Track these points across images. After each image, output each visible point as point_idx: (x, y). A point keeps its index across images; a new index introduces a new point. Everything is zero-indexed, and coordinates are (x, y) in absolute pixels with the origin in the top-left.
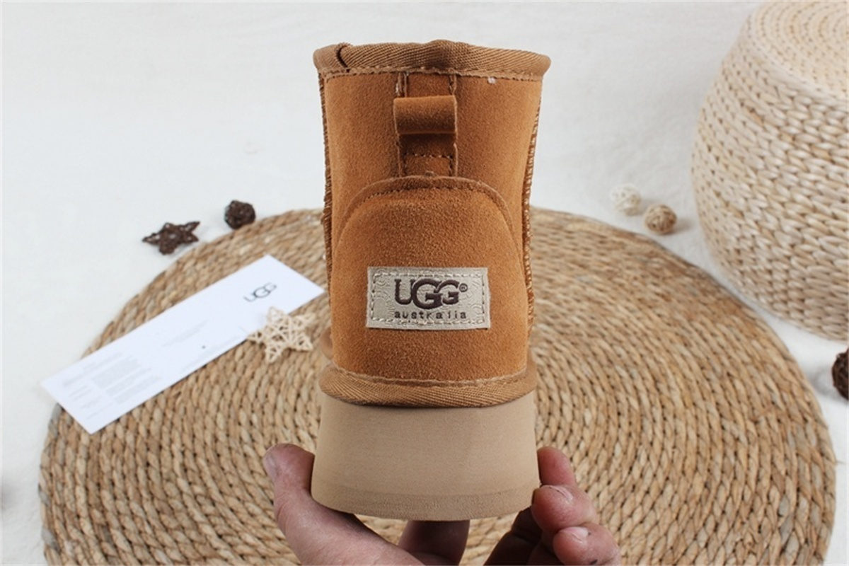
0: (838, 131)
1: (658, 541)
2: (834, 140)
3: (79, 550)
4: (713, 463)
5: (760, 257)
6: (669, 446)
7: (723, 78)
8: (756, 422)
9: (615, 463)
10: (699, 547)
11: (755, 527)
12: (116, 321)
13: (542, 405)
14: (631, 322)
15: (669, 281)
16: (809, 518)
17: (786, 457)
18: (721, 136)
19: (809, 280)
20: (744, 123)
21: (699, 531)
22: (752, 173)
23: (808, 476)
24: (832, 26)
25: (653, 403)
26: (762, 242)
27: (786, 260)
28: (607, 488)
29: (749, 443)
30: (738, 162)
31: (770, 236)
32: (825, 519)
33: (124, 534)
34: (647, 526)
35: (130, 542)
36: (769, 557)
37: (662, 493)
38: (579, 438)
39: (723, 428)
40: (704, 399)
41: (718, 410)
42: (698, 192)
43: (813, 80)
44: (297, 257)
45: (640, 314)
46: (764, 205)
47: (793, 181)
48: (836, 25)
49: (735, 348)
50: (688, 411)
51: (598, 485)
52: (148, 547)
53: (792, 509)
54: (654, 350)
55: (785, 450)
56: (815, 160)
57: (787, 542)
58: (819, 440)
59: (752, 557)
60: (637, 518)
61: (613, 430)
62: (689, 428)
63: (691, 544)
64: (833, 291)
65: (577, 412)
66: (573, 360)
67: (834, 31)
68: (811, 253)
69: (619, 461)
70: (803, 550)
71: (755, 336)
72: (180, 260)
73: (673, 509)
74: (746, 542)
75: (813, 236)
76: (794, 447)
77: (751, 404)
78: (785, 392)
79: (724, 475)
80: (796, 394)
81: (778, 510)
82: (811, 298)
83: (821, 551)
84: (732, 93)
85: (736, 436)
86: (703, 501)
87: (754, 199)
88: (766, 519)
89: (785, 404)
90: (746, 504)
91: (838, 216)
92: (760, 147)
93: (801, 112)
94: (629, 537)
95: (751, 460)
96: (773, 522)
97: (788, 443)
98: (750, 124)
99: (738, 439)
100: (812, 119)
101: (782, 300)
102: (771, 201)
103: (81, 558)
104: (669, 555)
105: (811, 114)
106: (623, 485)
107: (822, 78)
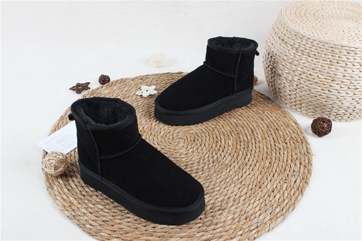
0: (311, 46)
1: (254, 180)
2: (310, 49)
3: (59, 188)
5: (287, 90)
6: (257, 151)
7: (273, 30)
8: (286, 143)
9: (240, 157)
10: (268, 181)
11: (287, 175)
12: (63, 116)
13: (214, 140)
14: (243, 113)
15: (256, 100)
16: (304, 172)
17: (296, 154)
18: (272, 49)
19: (302, 97)
20: (280, 44)
21: (268, 177)
22: (283, 61)
23: (303, 160)
24: (309, 12)
25: (252, 138)
26: (287, 84)
27: (295, 90)
28: (237, 164)
29: (284, 150)
30: (278, 57)
31: (290, 83)
32: (309, 172)
33: (74, 183)
34: (251, 176)
35: (76, 185)
36: (291, 183)
37: (255, 166)
38: (227, 149)
39: (275, 145)
40: (269, 137)
41: (273, 140)
42: (265, 69)
43: (302, 29)
44: (125, 94)
45: (246, 111)
46: (287, 72)
47: (297, 63)
49: (279, 121)
50: (263, 140)
51: (234, 164)
52: (83, 187)
53: (298, 169)
54: (251, 122)
55: (296, 151)
56: (304, 56)
57: (297, 179)
59: (285, 184)
60: (247, 173)
61: (238, 147)
62: (264, 146)
63: (265, 181)
64: (311, 100)
65: (226, 141)
66: (224, 125)
67: (310, 14)
68: (303, 87)
69: (241, 156)
70: (302, 181)
71: (286, 117)
72: (84, 95)
73: (259, 170)
74: (283, 179)
75: (304, 82)
76: (299, 151)
77: (284, 138)
78: (296, 134)
79: (276, 160)
80: (299, 134)
81: (294, 170)
82: (303, 103)
83: (308, 182)
84: (276, 35)
85: (280, 148)
86: (269, 167)
87: (284, 70)
88: (290, 172)
89: (296, 137)
90: (283, 168)
91: (312, 74)
92: (286, 52)
93: (299, 40)
94: (245, 179)
95: (285, 155)
96: (292, 173)
97: (297, 149)
98: (282, 45)
99: (280, 149)
100: (302, 42)
101: (294, 105)
102: (290, 70)
103: (60, 190)
104: (258, 184)
105: (302, 41)
106: (242, 164)
107: (305, 29)
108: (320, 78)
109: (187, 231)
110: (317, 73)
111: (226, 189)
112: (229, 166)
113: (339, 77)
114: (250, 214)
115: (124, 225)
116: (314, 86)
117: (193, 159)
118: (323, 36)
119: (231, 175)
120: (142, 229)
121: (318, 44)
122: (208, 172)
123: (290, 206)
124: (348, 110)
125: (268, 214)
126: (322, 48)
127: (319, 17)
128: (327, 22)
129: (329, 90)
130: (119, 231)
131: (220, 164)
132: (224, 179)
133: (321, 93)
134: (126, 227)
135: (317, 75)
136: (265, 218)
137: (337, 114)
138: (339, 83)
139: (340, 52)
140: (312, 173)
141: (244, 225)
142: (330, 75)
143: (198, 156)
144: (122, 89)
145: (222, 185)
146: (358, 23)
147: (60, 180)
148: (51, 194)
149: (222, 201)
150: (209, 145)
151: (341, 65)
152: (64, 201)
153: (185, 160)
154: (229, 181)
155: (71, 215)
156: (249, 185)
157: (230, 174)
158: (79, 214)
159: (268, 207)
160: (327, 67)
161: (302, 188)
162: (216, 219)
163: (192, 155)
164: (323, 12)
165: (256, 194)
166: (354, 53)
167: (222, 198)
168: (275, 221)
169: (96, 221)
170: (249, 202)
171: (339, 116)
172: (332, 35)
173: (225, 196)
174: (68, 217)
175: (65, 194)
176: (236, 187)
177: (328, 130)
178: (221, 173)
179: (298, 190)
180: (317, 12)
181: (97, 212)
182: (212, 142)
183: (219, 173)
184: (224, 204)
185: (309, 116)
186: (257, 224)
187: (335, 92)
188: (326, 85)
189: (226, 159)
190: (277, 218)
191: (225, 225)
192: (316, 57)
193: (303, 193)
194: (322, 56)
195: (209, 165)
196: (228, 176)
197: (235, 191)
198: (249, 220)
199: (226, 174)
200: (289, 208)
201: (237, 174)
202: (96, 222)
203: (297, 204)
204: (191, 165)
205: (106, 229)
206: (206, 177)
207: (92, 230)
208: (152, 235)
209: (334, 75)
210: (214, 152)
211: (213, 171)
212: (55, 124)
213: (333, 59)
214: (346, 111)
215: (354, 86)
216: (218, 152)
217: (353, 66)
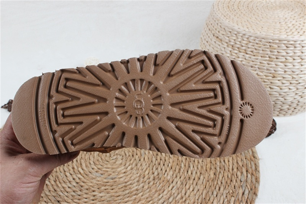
0: (247, 42)
1: (199, 197)
2: (246, 45)
4: (216, 165)
7: (206, 26)
9: (182, 170)
10: (214, 197)
11: (233, 187)
16: (251, 181)
17: (242, 160)
20: (215, 42)
21: (213, 191)
23: (250, 166)
24: (242, 4)
28: (180, 179)
32: (257, 181)
34: (195, 192)
36: (239, 197)
37: (199, 179)
38: (168, 163)
43: (237, 25)
48: (244, 4)
51: (176, 179)
53: (245, 178)
55: (241, 157)
56: (241, 53)
57: (244, 191)
58: (253, 152)
59: (233, 198)
60: (191, 189)
67: (243, 6)
69: (183, 169)
70: (250, 193)
73: (204, 184)
74: (230, 193)
76: (244, 156)
79: (221, 169)
81: (240, 179)
83: (256, 192)
84: (210, 32)
86: (214, 180)
88: (237, 183)
90: (229, 179)
93: (234, 37)
94: (189, 196)
95: (230, 163)
96: (239, 184)
98: (217, 42)
100: (238, 39)
104: (204, 201)
105: (237, 37)
106: (185, 178)
107: (240, 24)
108: (260, 76)
110: (256, 71)
112: (171, 182)
113: (280, 72)
117: (133, 178)
118: (259, 31)
119: (174, 194)
121: (255, 40)
122: (148, 192)
124: (292, 105)
126: (259, 44)
127: (253, 9)
128: (262, 14)
129: (270, 88)
131: (161, 180)
132: (166, 199)
137: (281, 110)
138: (281, 79)
140: (259, 181)
142: (270, 72)
143: (137, 173)
146: (294, 12)
150: (149, 158)
151: (281, 60)
153: (124, 180)
154: (172, 201)
157: (172, 192)
160: (266, 63)
161: (251, 201)
163: (130, 174)
164: (257, 2)
166: (294, 47)
171: (283, 111)
172: (268, 28)
178: (163, 192)
180: (251, 3)
182: (152, 155)
187: (277, 89)
188: (267, 82)
189: (168, 174)
192: (253, 54)
194: (260, 53)
195: (150, 184)
196: (171, 195)
199: (168, 192)
201: (179, 191)
204: (130, 186)
206: (147, 198)
209: (274, 71)
210: (155, 167)
211: (154, 191)
213: (272, 55)
215: (296, 81)
216: (158, 166)
217: (293, 60)
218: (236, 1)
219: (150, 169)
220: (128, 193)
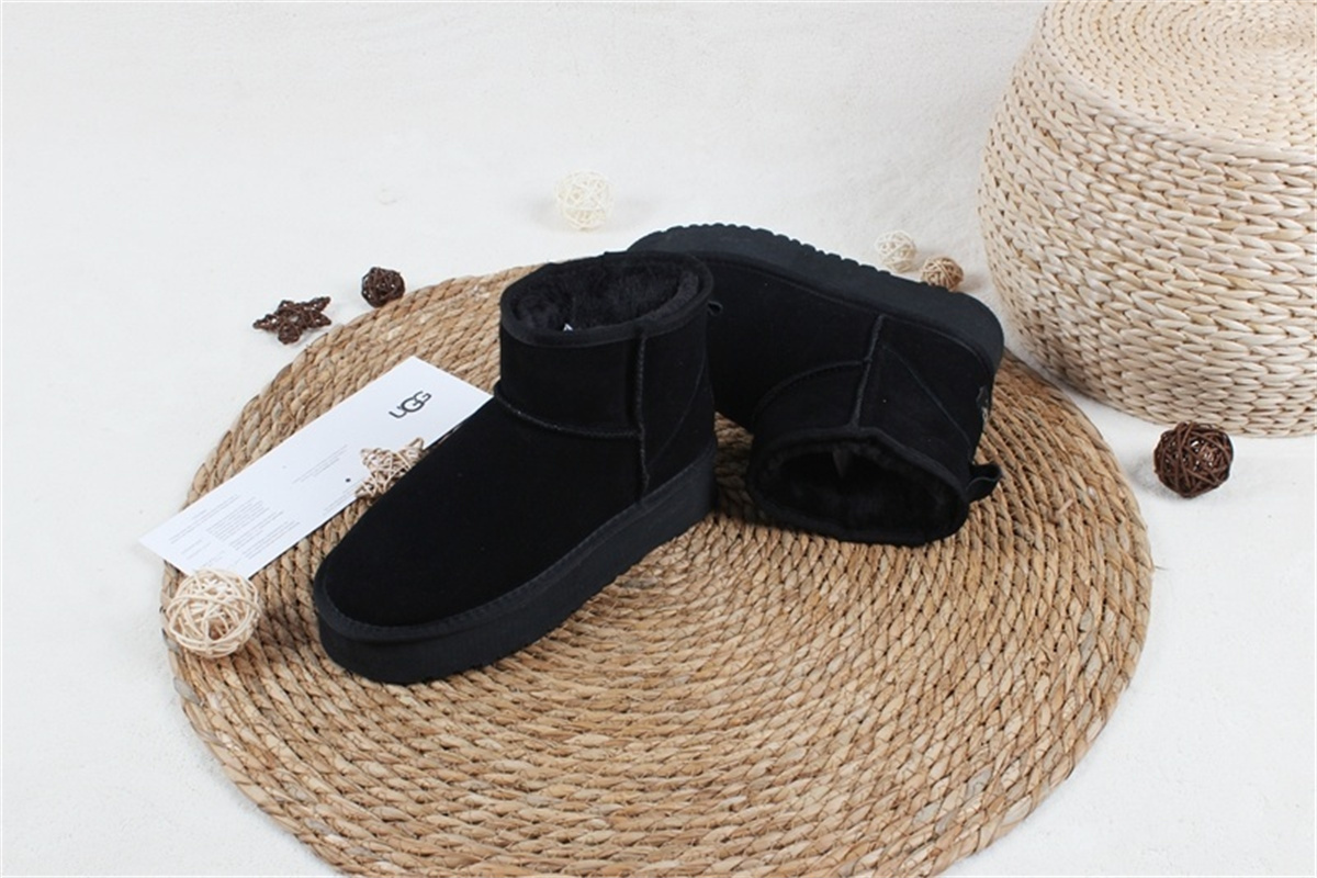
0: (1151, 159)
1: (932, 665)
2: (1144, 169)
3: (225, 703)
5: (1064, 320)
7: (1013, 90)
8: (1057, 525)
9: (881, 581)
10: (981, 669)
11: (1050, 645)
12: (233, 431)
16: (1115, 633)
17: (1092, 565)
18: (1011, 166)
19: (1123, 347)
20: (1037, 149)
21: (982, 652)
22: (1049, 215)
23: (1117, 586)
24: (1150, 18)
26: (1065, 300)
27: (1094, 322)
28: (870, 608)
29: (1047, 550)
30: (1031, 198)
31: (1075, 294)
32: (1134, 633)
33: (279, 683)
34: (919, 649)
35: (287, 692)
36: (1066, 676)
37: (938, 611)
38: (835, 552)
39: (1016, 533)
41: (1010, 512)
42: (986, 238)
43: (1117, 94)
46: (1064, 253)
47: (1097, 222)
48: (1157, 18)
49: (1034, 436)
51: (860, 605)
52: (311, 696)
53: (1096, 623)
55: (1091, 557)
56: (1122, 195)
57: (1088, 661)
58: (1134, 544)
59: (1045, 678)
60: (907, 640)
63: (972, 667)
64: (1152, 360)
67: (1153, 26)
68: (1123, 312)
69: (886, 576)
70: (1106, 669)
71: (1061, 421)
72: (309, 350)
73: (951, 628)
74: (1038, 662)
75: (1125, 292)
76: (1103, 553)
77: (1051, 503)
78: (1094, 487)
79: (1015, 588)
80: (1108, 489)
81: (1079, 625)
82: (1127, 370)
83: (1127, 669)
84: (1023, 109)
85: (1031, 543)
86: (988, 618)
87: (1052, 245)
88: (1064, 635)
89: (1094, 502)
90: (1040, 620)
91: (1153, 265)
92: (1057, 180)
93: (1103, 134)
94: (897, 662)
95: (1048, 569)
96: (1072, 639)
97: (1095, 548)
98: (1044, 150)
99: (1034, 545)
100: (1117, 143)
101: (1095, 375)
102: (1072, 248)
103: (229, 712)
104: (945, 681)
105: (1115, 137)
106: (890, 604)
107: (1129, 92)
108: (1185, 279)
109: (682, 854)
110: (1173, 261)
111: (827, 701)
112: (840, 613)
113: (1255, 272)
114: (911, 790)
115: (460, 833)
116: (1162, 308)
118: (1193, 120)
119: (847, 649)
120: (522, 848)
121: (1175, 152)
122: (760, 637)
123: (1056, 760)
124: (1296, 393)
125: (974, 788)
126: (1189, 167)
127: (1189, 40)
128: (1218, 60)
129: (1218, 324)
130: (443, 857)
131: (808, 606)
132: (819, 662)
133: (1189, 335)
134: (468, 840)
135: (1172, 268)
136: (962, 806)
137: (1254, 411)
138: (1257, 298)
139: (1257, 182)
140: (1145, 636)
141: (886, 830)
142: (1220, 267)
143: (728, 577)
144: (449, 324)
145: (813, 684)
147: (228, 675)
148: (199, 724)
149: (810, 743)
151: (1261, 230)
152: (246, 750)
153: (682, 594)
154: (839, 670)
155: (271, 799)
156: (910, 685)
157: (842, 642)
158: (302, 795)
159: (975, 763)
160: (1210, 236)
161: (1106, 695)
162: (788, 811)
163: (705, 575)
164: (1206, 14)
165: (936, 719)
166: (1311, 185)
167: (812, 731)
168: (1000, 817)
169: (359, 820)
170: (909, 746)
171: (1264, 417)
172: (1228, 114)
173: (823, 724)
174: (260, 806)
175: (247, 725)
176: (862, 692)
177: (1216, 474)
178: (812, 640)
179: (1092, 702)
180: (1183, 14)
181: (363, 787)
183: (804, 639)
184: (816, 755)
185: (1150, 415)
186: (931, 827)
187: (1243, 331)
188: (1206, 303)
189: (831, 589)
190: (1009, 804)
191: (817, 830)
192: (1167, 199)
193: (1106, 711)
194: (1191, 197)
195: (768, 613)
196: (836, 652)
197: (860, 707)
198: (906, 814)
199: (829, 642)
200: (1055, 767)
201: (867, 642)
202: (363, 823)
203: (1085, 754)
204: (702, 613)
205: (396, 849)
206: (755, 655)
207: (346, 853)
208: (557, 868)
209: (1236, 267)
210: (789, 559)
211: (780, 634)
212: (204, 465)
213: (1232, 208)
214: (1290, 398)
216: (801, 561)
217: (1306, 232)
218: (1129, 4)
219: (770, 568)
220: (693, 634)
